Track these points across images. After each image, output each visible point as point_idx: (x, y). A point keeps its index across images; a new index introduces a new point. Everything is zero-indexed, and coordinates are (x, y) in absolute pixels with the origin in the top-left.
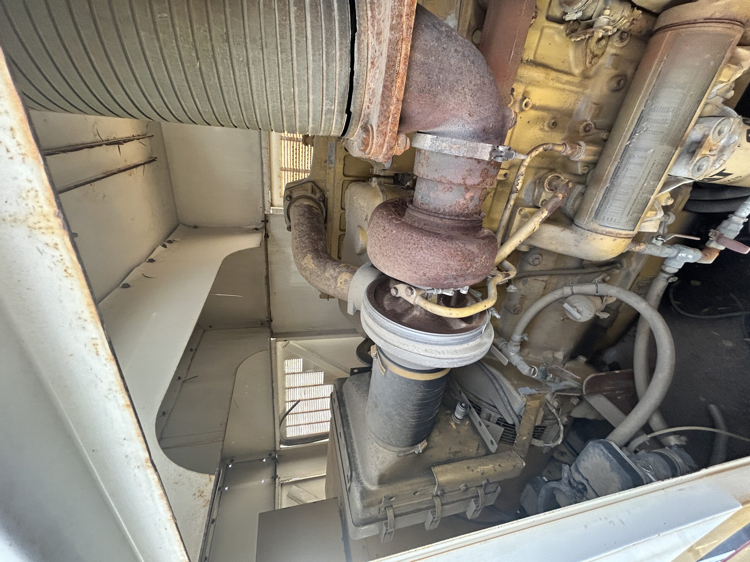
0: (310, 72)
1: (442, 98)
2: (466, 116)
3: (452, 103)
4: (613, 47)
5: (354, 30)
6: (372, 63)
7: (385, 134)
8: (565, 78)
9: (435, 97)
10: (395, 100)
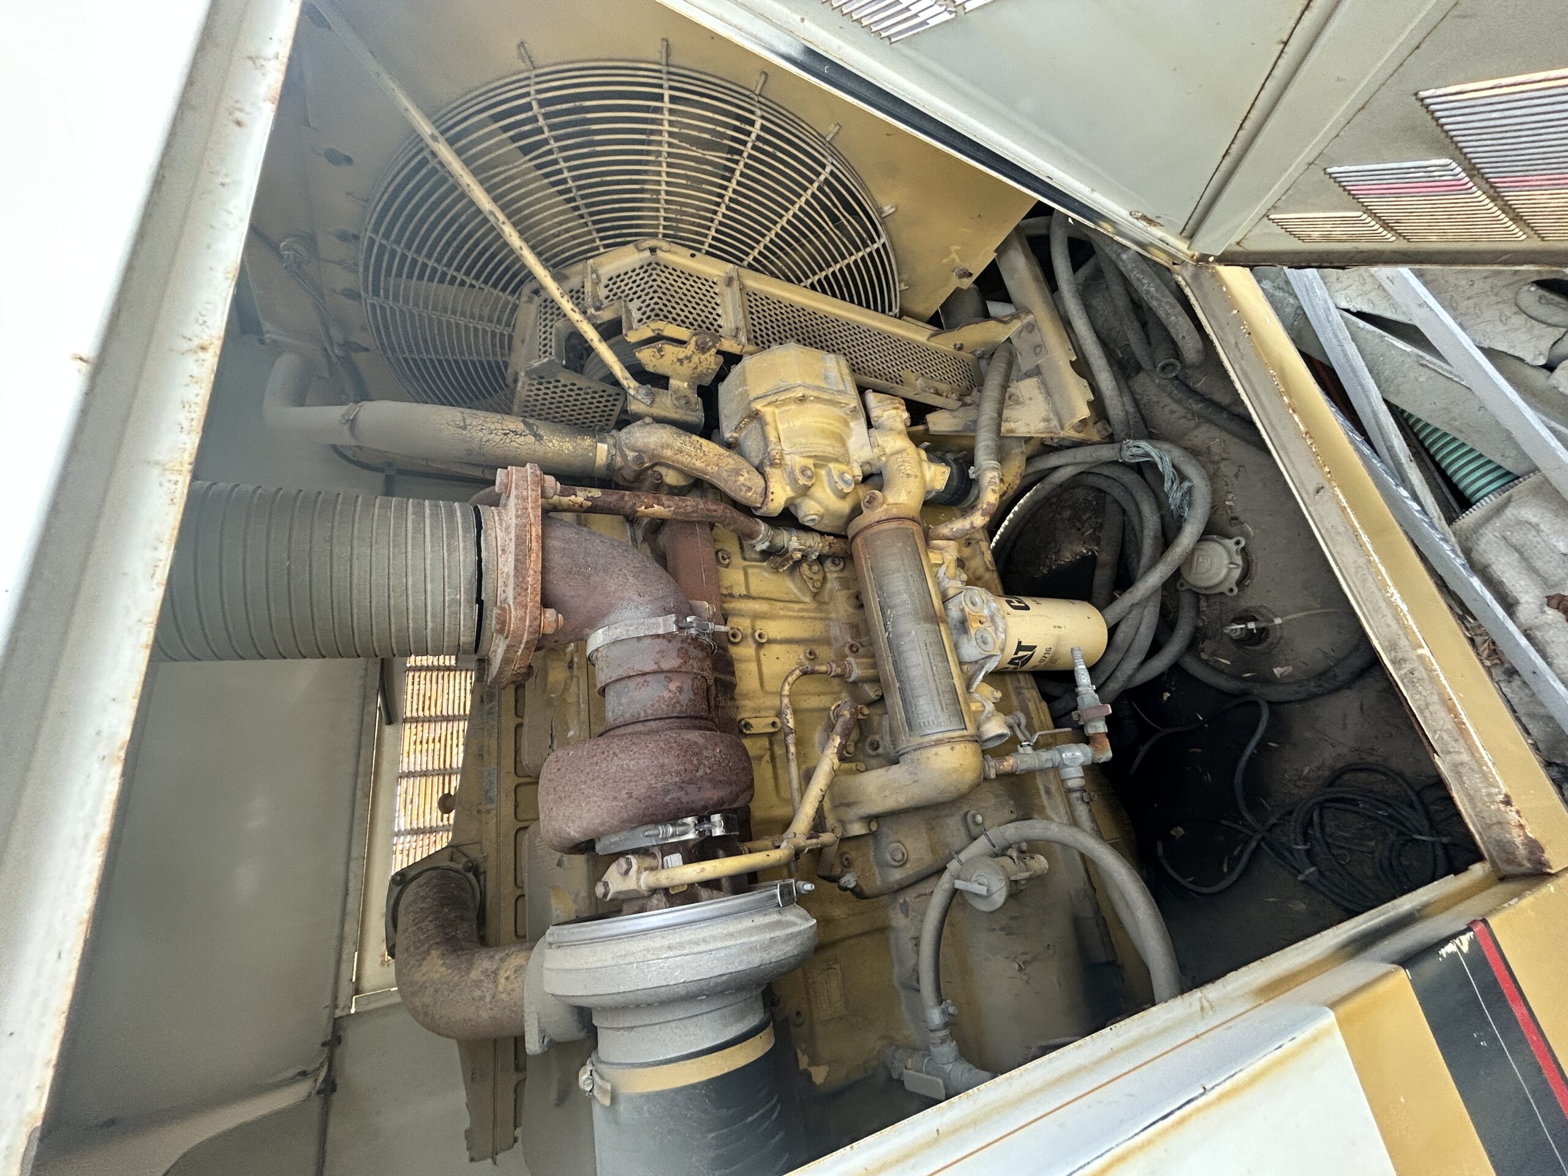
0: (428, 562)
1: (598, 579)
2: (635, 597)
3: (612, 585)
4: (832, 572)
5: (479, 527)
6: (503, 550)
7: (526, 606)
8: (797, 606)
9: (588, 578)
10: (531, 572)
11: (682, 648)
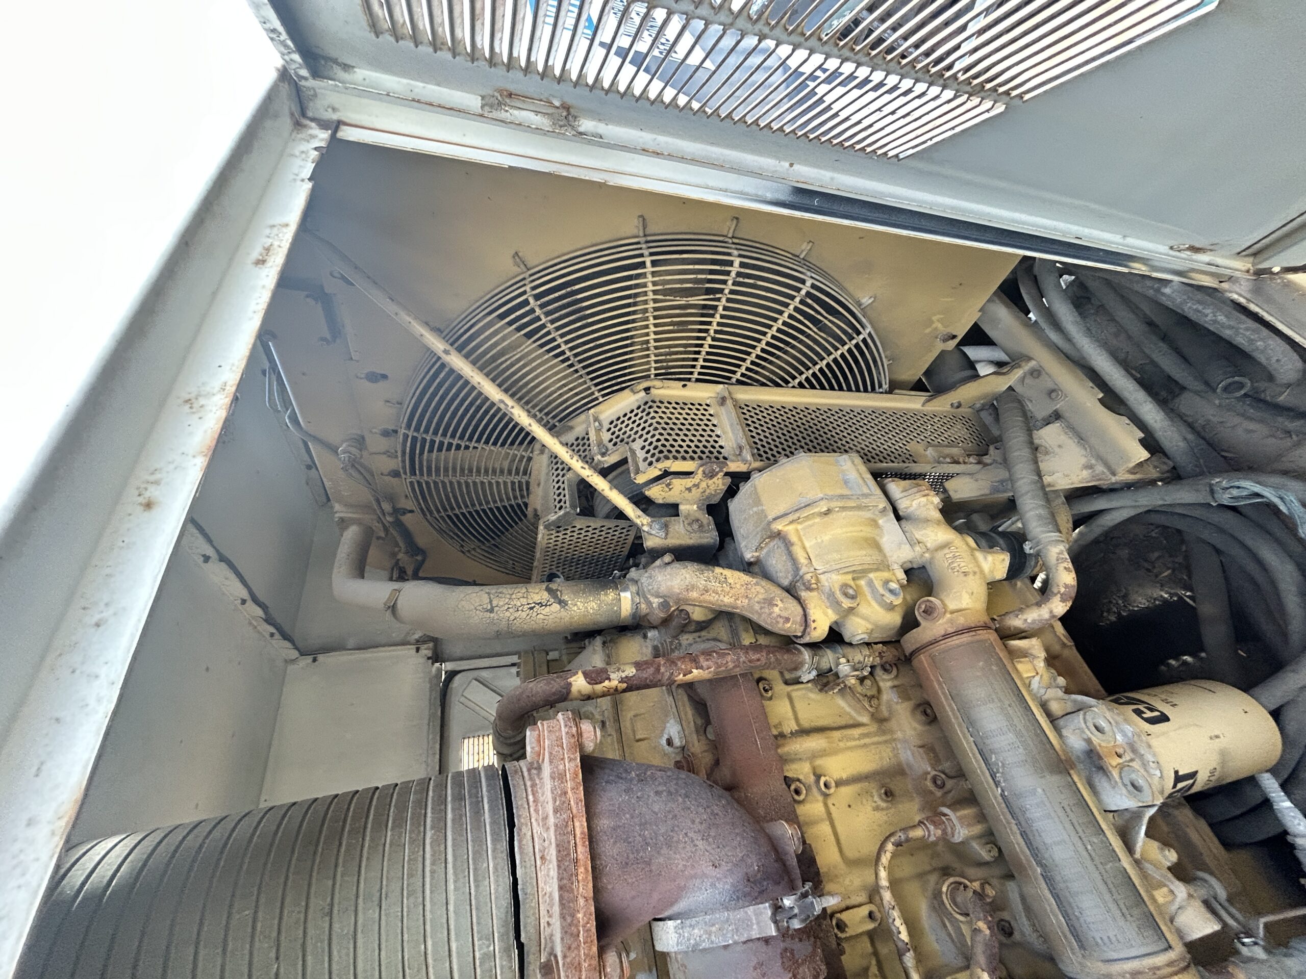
1: (661, 860)
2: (710, 870)
3: (679, 860)
5: (511, 825)
6: (542, 858)
8: (856, 732)
9: (649, 864)
10: (581, 901)
11: (786, 950)
